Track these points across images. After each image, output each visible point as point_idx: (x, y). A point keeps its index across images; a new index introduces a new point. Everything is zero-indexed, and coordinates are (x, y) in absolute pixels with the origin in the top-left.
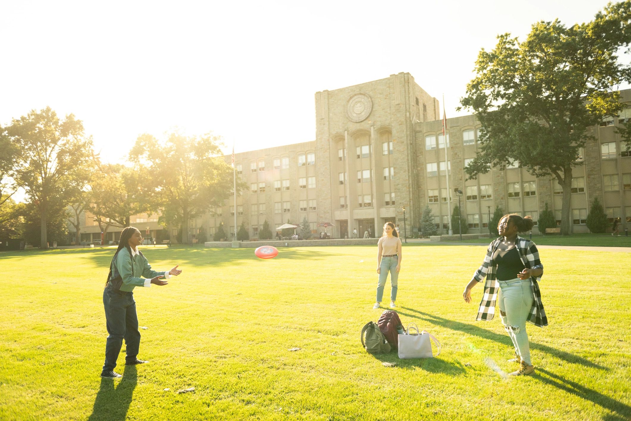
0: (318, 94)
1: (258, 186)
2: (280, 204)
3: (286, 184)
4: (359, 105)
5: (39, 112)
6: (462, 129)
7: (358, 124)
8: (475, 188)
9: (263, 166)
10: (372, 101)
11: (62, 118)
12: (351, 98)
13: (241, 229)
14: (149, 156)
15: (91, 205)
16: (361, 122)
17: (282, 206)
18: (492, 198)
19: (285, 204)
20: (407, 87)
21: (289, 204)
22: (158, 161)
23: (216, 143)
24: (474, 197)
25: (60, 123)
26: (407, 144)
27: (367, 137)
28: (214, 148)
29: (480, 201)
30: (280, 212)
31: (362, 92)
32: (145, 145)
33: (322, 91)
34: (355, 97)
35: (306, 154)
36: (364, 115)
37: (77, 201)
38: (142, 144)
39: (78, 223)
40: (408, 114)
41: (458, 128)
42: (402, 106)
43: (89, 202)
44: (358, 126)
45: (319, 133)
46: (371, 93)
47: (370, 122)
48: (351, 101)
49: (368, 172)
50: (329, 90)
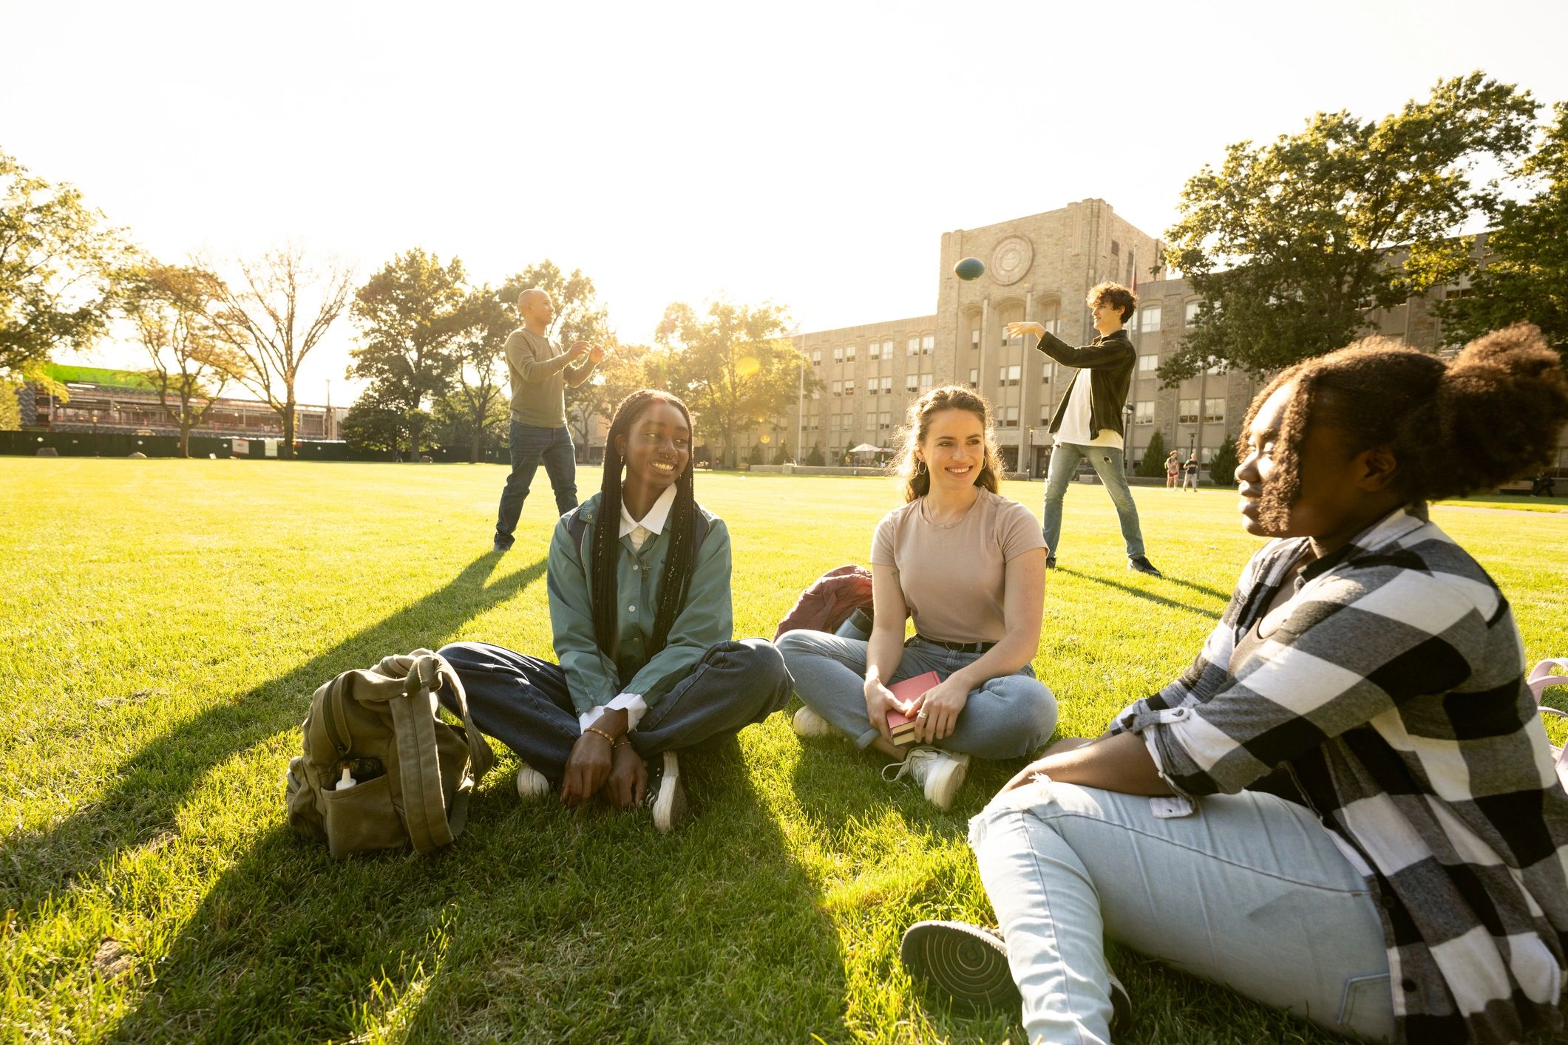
0: (947, 236)
1: (843, 386)
2: (874, 416)
3: (887, 383)
4: (1011, 255)
5: (536, 268)
6: (1186, 300)
7: (1007, 288)
8: (1197, 403)
9: (853, 354)
10: (1033, 250)
11: (566, 276)
12: (999, 243)
13: (813, 453)
14: (682, 335)
15: (604, 405)
16: (1013, 284)
17: (878, 419)
18: (1223, 421)
19: (882, 416)
20: (1094, 225)
21: (888, 416)
22: (695, 343)
23: (780, 317)
24: (1193, 419)
25: (565, 283)
26: (1085, 324)
27: (1022, 310)
28: (775, 325)
29: (1201, 425)
30: (874, 428)
31: (1018, 234)
32: (676, 320)
33: (952, 231)
34: (1007, 242)
35: (921, 336)
36: (1017, 274)
37: (586, 399)
38: (673, 317)
39: (587, 431)
40: (1092, 272)
41: (1178, 297)
42: (1083, 258)
43: (601, 401)
44: (1007, 292)
45: (943, 302)
46: (1033, 235)
47: (1026, 285)
48: (998, 249)
49: (1018, 369)
50: (965, 229)
